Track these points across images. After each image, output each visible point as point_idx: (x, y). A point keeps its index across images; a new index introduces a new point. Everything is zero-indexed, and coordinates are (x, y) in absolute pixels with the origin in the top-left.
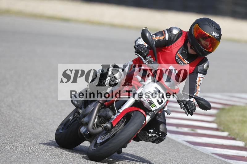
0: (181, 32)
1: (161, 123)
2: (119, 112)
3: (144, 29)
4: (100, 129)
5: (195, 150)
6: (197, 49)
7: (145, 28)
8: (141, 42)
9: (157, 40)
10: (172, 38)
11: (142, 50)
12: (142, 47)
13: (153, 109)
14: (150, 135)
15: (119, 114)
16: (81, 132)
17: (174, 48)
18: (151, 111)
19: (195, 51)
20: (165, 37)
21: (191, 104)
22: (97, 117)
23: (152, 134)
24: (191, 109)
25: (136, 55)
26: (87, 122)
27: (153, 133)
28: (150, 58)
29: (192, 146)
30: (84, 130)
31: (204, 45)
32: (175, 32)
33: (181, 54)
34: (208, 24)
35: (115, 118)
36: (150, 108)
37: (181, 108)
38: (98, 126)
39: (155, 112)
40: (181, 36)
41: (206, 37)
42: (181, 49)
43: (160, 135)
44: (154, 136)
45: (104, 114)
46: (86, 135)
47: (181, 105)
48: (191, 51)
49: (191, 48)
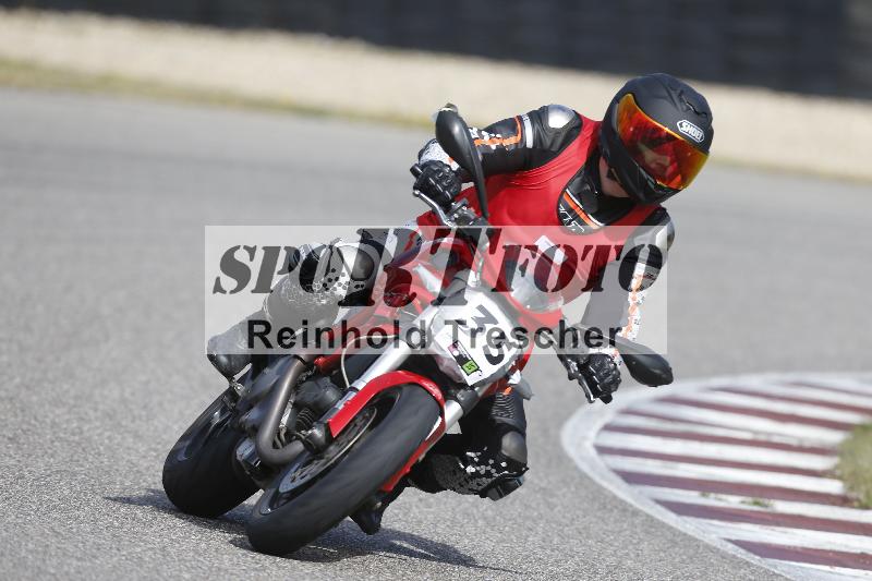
0: (578, 122)
1: (508, 428)
2: (354, 389)
3: (447, 109)
4: (298, 447)
5: (766, 571)
6: (628, 179)
7: (449, 106)
8: (437, 153)
9: (494, 147)
10: (548, 142)
11: (437, 182)
12: (439, 171)
13: (471, 380)
14: (470, 469)
15: (354, 394)
16: (238, 458)
17: (554, 174)
18: (464, 385)
19: (624, 186)
20: (522, 139)
21: (602, 365)
22: (289, 405)
23: (478, 468)
24: (601, 379)
25: (417, 196)
26: (256, 424)
27: (478, 464)
28: (465, 208)
29: (755, 559)
30: (247, 453)
31: (653, 166)
32: (557, 121)
33: (578, 196)
34: (667, 94)
35: (340, 408)
36: (460, 378)
37: (571, 377)
38: (290, 437)
39: (476, 389)
40: (579, 137)
41: (660, 137)
42: (578, 179)
43: (505, 469)
44: (483, 472)
45: (309, 398)
46: (252, 468)
47: (567, 367)
48: (610, 187)
49: (610, 176)
